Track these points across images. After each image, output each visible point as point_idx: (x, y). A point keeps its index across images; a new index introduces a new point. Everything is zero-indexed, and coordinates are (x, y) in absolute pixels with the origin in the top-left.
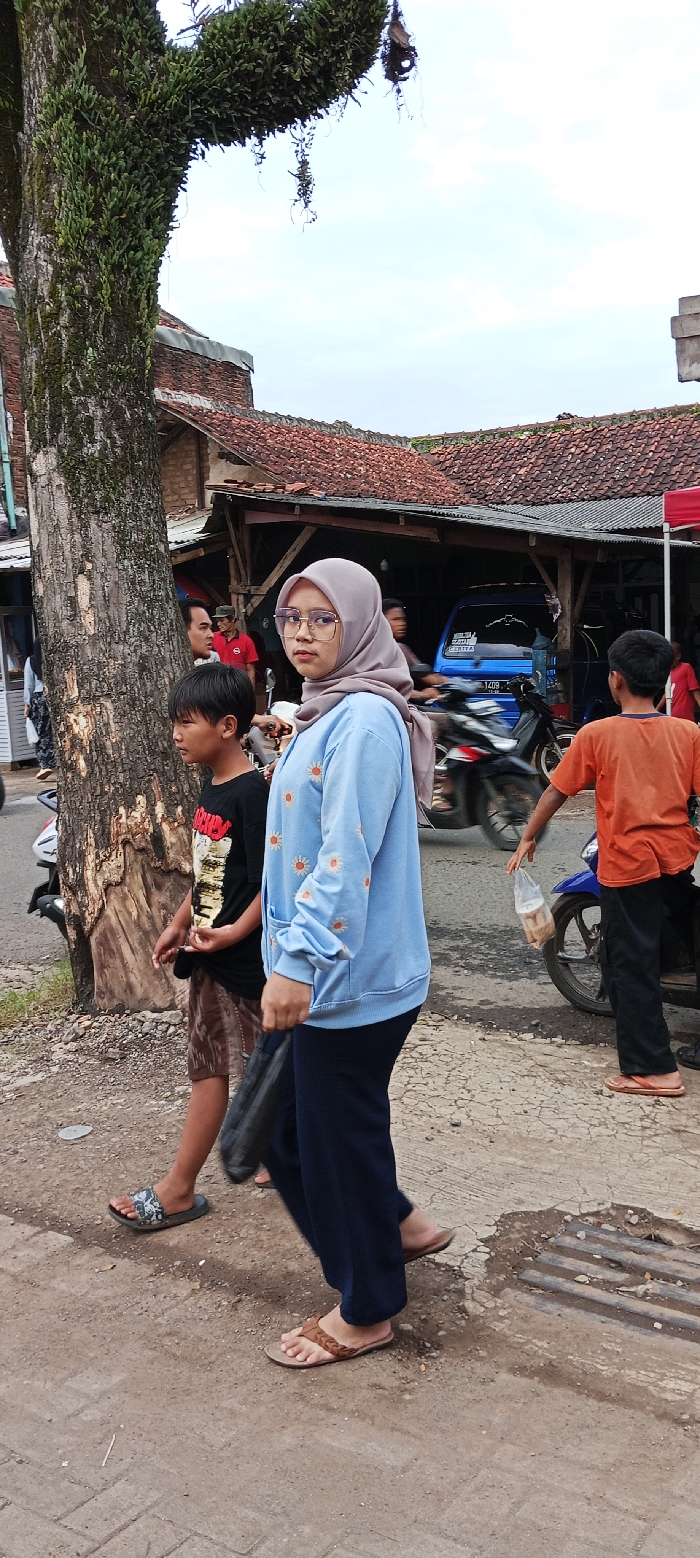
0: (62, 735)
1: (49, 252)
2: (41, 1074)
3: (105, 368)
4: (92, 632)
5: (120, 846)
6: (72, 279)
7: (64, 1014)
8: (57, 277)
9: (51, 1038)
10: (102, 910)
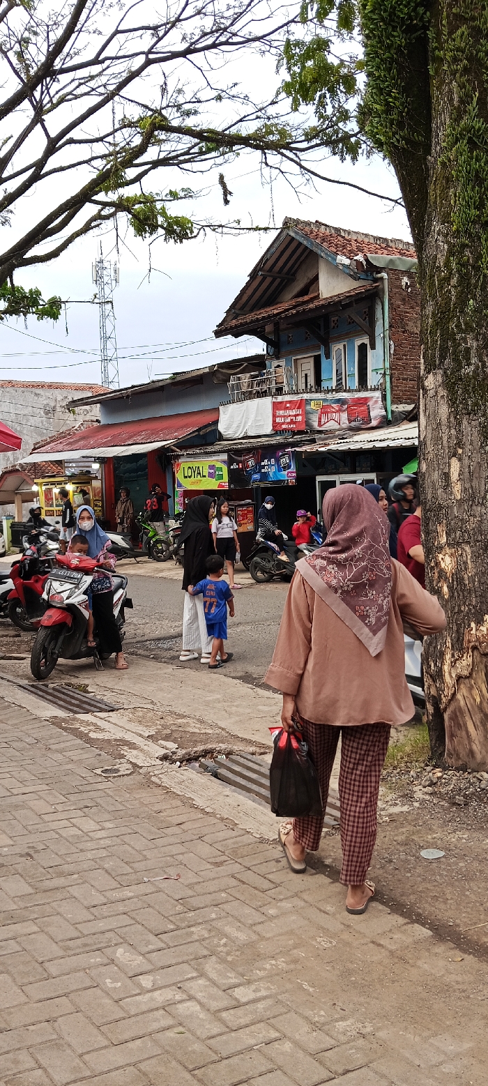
0: (432, 568)
1: (446, 236)
2: (406, 807)
3: (481, 313)
4: (459, 497)
5: (470, 650)
6: (461, 252)
7: (423, 765)
8: (451, 253)
9: (413, 781)
10: (454, 695)
